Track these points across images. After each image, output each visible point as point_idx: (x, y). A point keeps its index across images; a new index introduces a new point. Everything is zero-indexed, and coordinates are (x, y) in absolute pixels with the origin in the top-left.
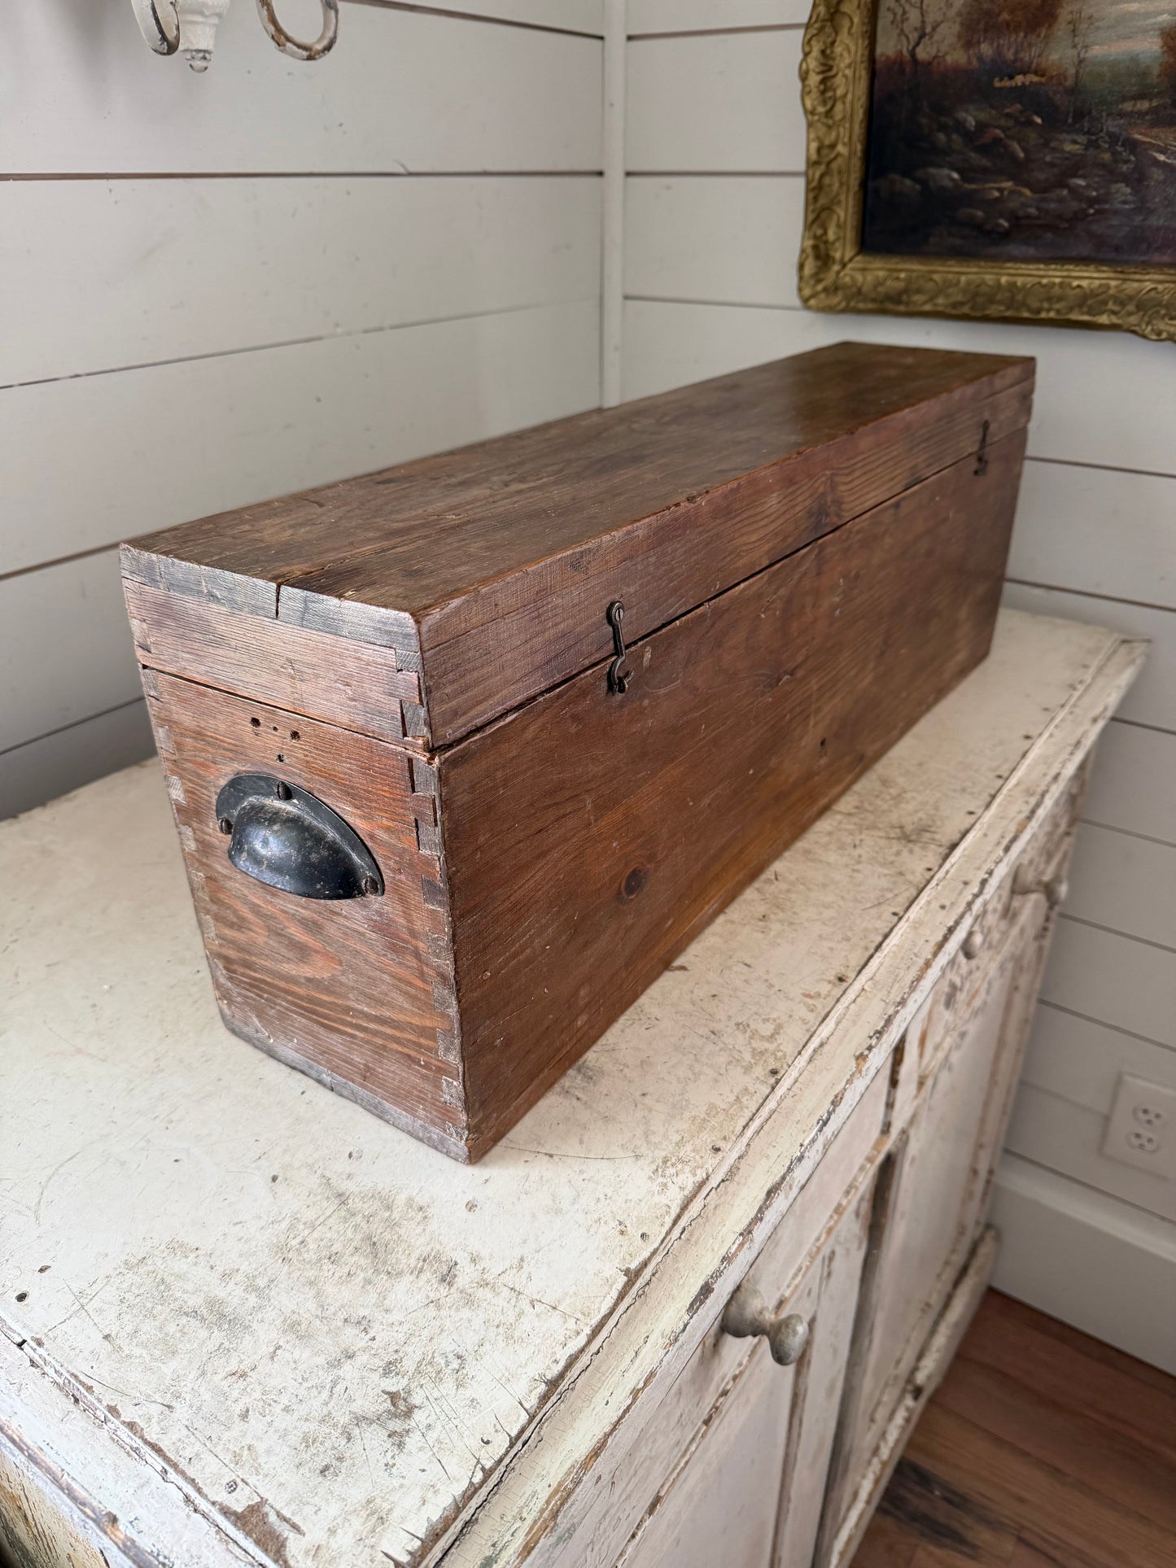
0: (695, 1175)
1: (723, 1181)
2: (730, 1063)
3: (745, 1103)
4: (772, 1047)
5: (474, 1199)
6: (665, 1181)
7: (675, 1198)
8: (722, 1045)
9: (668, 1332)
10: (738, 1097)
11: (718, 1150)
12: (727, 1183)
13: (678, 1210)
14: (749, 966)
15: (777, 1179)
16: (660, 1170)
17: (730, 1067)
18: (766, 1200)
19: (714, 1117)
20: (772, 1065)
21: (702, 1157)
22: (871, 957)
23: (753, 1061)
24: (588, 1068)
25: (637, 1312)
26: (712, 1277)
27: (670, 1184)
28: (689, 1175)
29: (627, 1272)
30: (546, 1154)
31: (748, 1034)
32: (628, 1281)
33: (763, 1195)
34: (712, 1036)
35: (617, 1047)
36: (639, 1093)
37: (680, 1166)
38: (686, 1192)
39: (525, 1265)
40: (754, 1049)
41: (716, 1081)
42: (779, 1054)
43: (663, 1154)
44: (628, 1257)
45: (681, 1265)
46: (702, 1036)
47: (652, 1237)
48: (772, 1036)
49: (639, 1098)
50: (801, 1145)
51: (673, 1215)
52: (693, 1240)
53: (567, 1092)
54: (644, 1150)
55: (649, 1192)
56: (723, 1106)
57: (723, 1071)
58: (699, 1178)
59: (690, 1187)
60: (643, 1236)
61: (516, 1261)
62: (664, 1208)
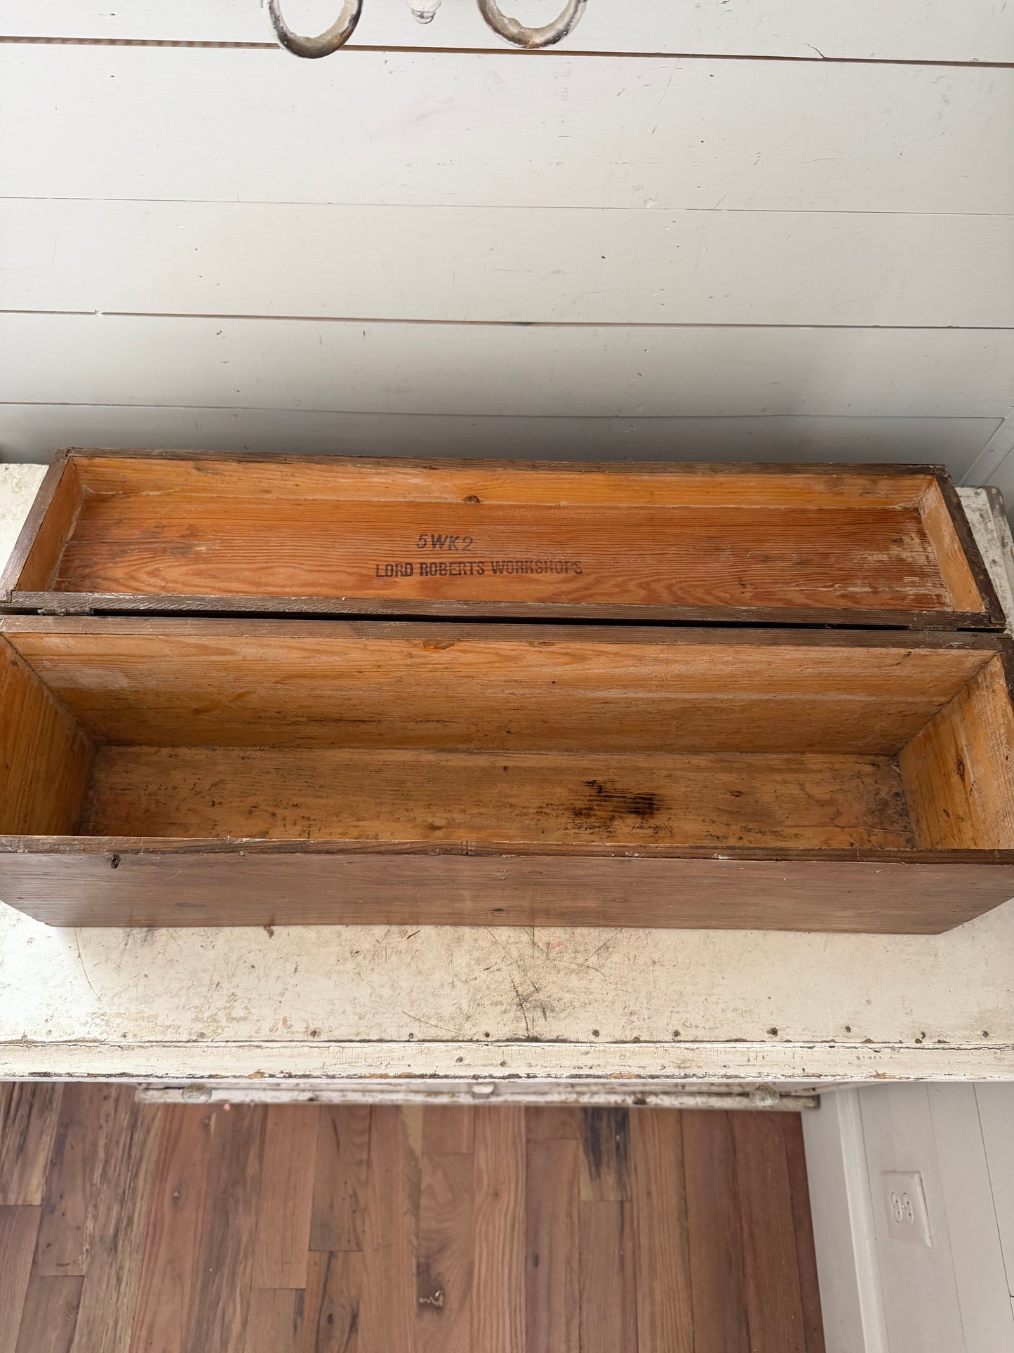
0: (101, 1034)
1: (119, 1046)
2: (196, 1007)
3: (168, 1032)
4: (224, 1022)
5: (35, 939)
6: (89, 1021)
7: (81, 1033)
8: (209, 995)
9: (13, 1071)
10: (170, 1026)
11: (125, 1036)
12: (120, 1049)
13: (74, 1039)
14: (295, 971)
15: (135, 1073)
16: (95, 1015)
17: (193, 1009)
18: (118, 1075)
19: (149, 1021)
20: (208, 1032)
21: (115, 1031)
22: (351, 1041)
23: (205, 1019)
24: (152, 935)
25: (19, 1050)
26: (55, 1074)
27: (88, 1025)
28: (99, 1032)
29: (25, 1036)
30: (79, 954)
31: (228, 1005)
32: (20, 1040)
33: (119, 1072)
34: (214, 986)
35: (176, 939)
36: (146, 973)
37: (104, 1023)
38: (87, 1036)
39: (7, 988)
40: (216, 1015)
41: (177, 1008)
42: (220, 1031)
43: (107, 1010)
44: (33, 1031)
45: (55, 1055)
46: (211, 980)
47: (50, 1036)
48: (234, 1019)
49: (142, 975)
50: (167, 1074)
51: (69, 1039)
52: (73, 1052)
53: (129, 935)
54: (105, 999)
55: (78, 1018)
56: (159, 1022)
57: (187, 1007)
58: (99, 1038)
59: (92, 1036)
60: (50, 1031)
61: (8, 983)
62: (72, 1032)
